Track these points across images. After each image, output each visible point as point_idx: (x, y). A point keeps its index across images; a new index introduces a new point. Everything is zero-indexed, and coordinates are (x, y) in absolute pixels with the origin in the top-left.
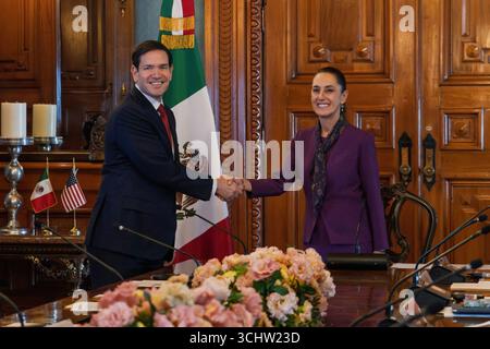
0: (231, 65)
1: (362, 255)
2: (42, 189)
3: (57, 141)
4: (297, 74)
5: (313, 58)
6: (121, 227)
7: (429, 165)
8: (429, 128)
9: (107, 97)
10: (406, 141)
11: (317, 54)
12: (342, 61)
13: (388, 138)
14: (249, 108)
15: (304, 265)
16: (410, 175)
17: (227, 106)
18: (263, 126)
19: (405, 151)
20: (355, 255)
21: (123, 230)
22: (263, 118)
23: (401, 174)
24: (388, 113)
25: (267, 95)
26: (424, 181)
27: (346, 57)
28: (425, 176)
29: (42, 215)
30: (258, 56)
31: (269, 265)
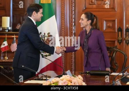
0: (65, 5)
1: (101, 71)
2: (4, 44)
3: (10, 28)
4: (86, 8)
5: (91, 3)
6: (23, 66)
7: (127, 37)
8: (127, 26)
9: (26, 15)
10: (120, 30)
11: (92, 2)
12: (100, 4)
13: (114, 29)
14: (70, 19)
15: (76, 82)
16: (121, 40)
17: (63, 18)
18: (75, 24)
19: (120, 33)
20: (99, 71)
21: (24, 67)
22: (75, 22)
23: (118, 40)
24: (114, 21)
25: (76, 15)
26: (126, 42)
27: (101, 3)
28: (126, 41)
29: (4, 52)
30: (73, 2)
31: (65, 83)
